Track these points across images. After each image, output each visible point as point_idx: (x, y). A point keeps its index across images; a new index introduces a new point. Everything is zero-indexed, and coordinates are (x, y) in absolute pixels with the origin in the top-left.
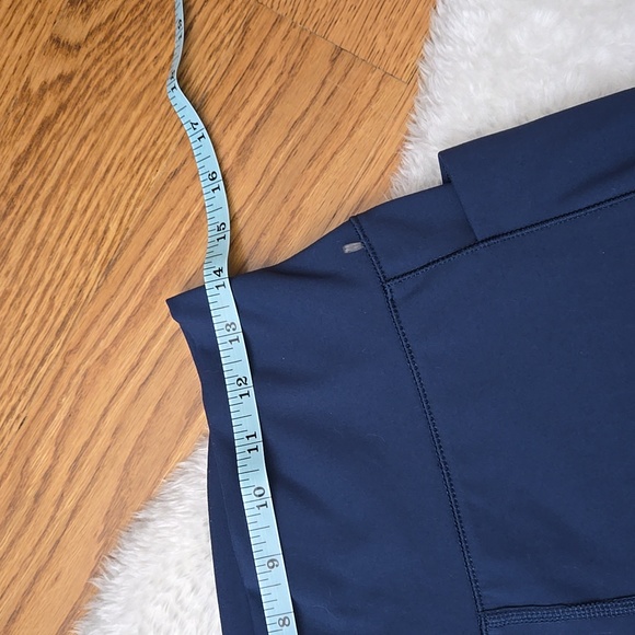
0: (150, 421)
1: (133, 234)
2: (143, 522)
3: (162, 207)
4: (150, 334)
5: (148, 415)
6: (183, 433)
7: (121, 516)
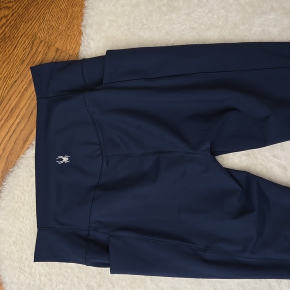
0: (13, 146)
1: (5, 97)
2: (12, 171)
3: (13, 90)
4: (12, 123)
5: (12, 144)
6: (22, 149)
7: (7, 171)
